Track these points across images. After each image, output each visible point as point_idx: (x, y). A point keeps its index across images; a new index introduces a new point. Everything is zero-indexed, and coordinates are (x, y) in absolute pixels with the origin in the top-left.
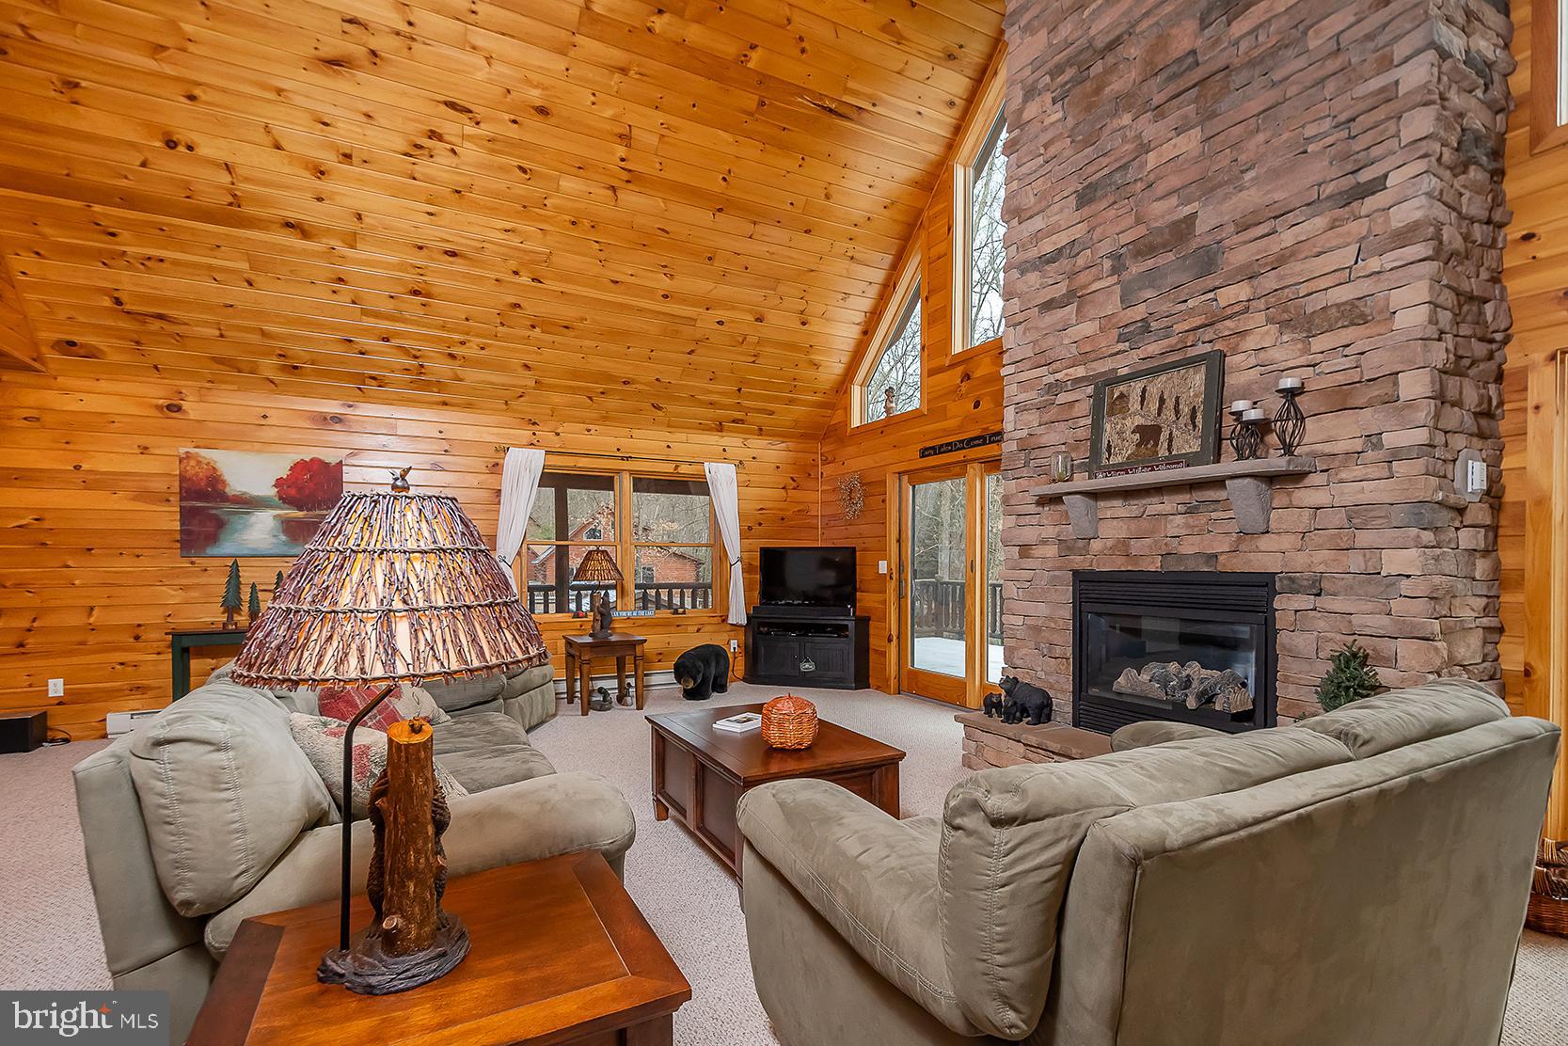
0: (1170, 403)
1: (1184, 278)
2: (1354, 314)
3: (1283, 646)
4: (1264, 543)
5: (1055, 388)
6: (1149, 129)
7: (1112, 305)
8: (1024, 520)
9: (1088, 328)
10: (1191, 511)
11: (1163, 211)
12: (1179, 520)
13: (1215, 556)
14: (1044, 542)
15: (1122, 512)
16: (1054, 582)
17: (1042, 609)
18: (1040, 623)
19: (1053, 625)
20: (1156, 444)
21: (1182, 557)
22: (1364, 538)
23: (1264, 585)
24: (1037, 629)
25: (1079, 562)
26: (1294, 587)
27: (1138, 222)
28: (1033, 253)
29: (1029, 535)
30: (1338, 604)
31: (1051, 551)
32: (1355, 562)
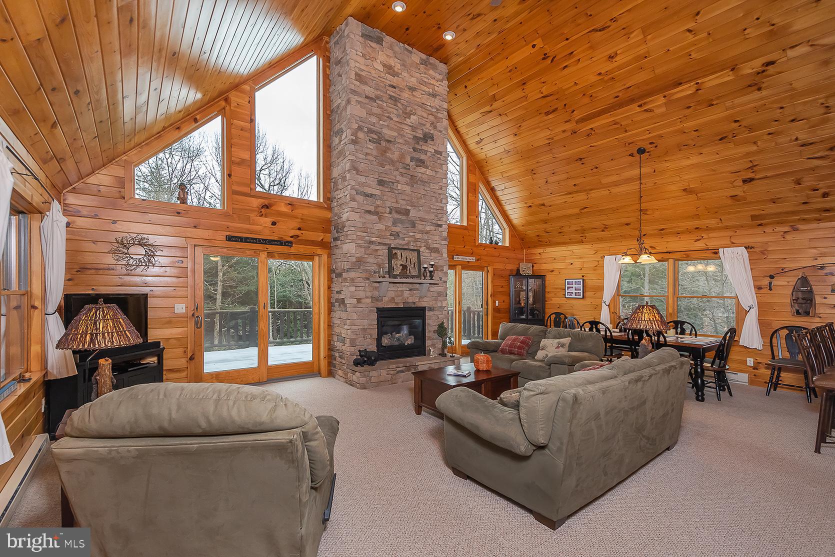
0: (409, 260)
1: (409, 226)
2: (437, 250)
3: (428, 324)
4: (425, 299)
5: (371, 242)
6: (399, 178)
7: (390, 224)
8: (358, 289)
9: (381, 226)
10: (410, 290)
11: (403, 205)
12: (408, 292)
13: (414, 303)
14: (367, 297)
15: (393, 289)
16: (370, 311)
17: (366, 322)
18: (366, 327)
19: (371, 327)
20: (407, 271)
21: (408, 303)
22: (440, 299)
23: (423, 309)
24: (364, 330)
25: (380, 305)
26: (431, 309)
27: (397, 202)
28: (362, 189)
29: (361, 294)
30: (436, 313)
31: (369, 301)
32: (439, 304)
